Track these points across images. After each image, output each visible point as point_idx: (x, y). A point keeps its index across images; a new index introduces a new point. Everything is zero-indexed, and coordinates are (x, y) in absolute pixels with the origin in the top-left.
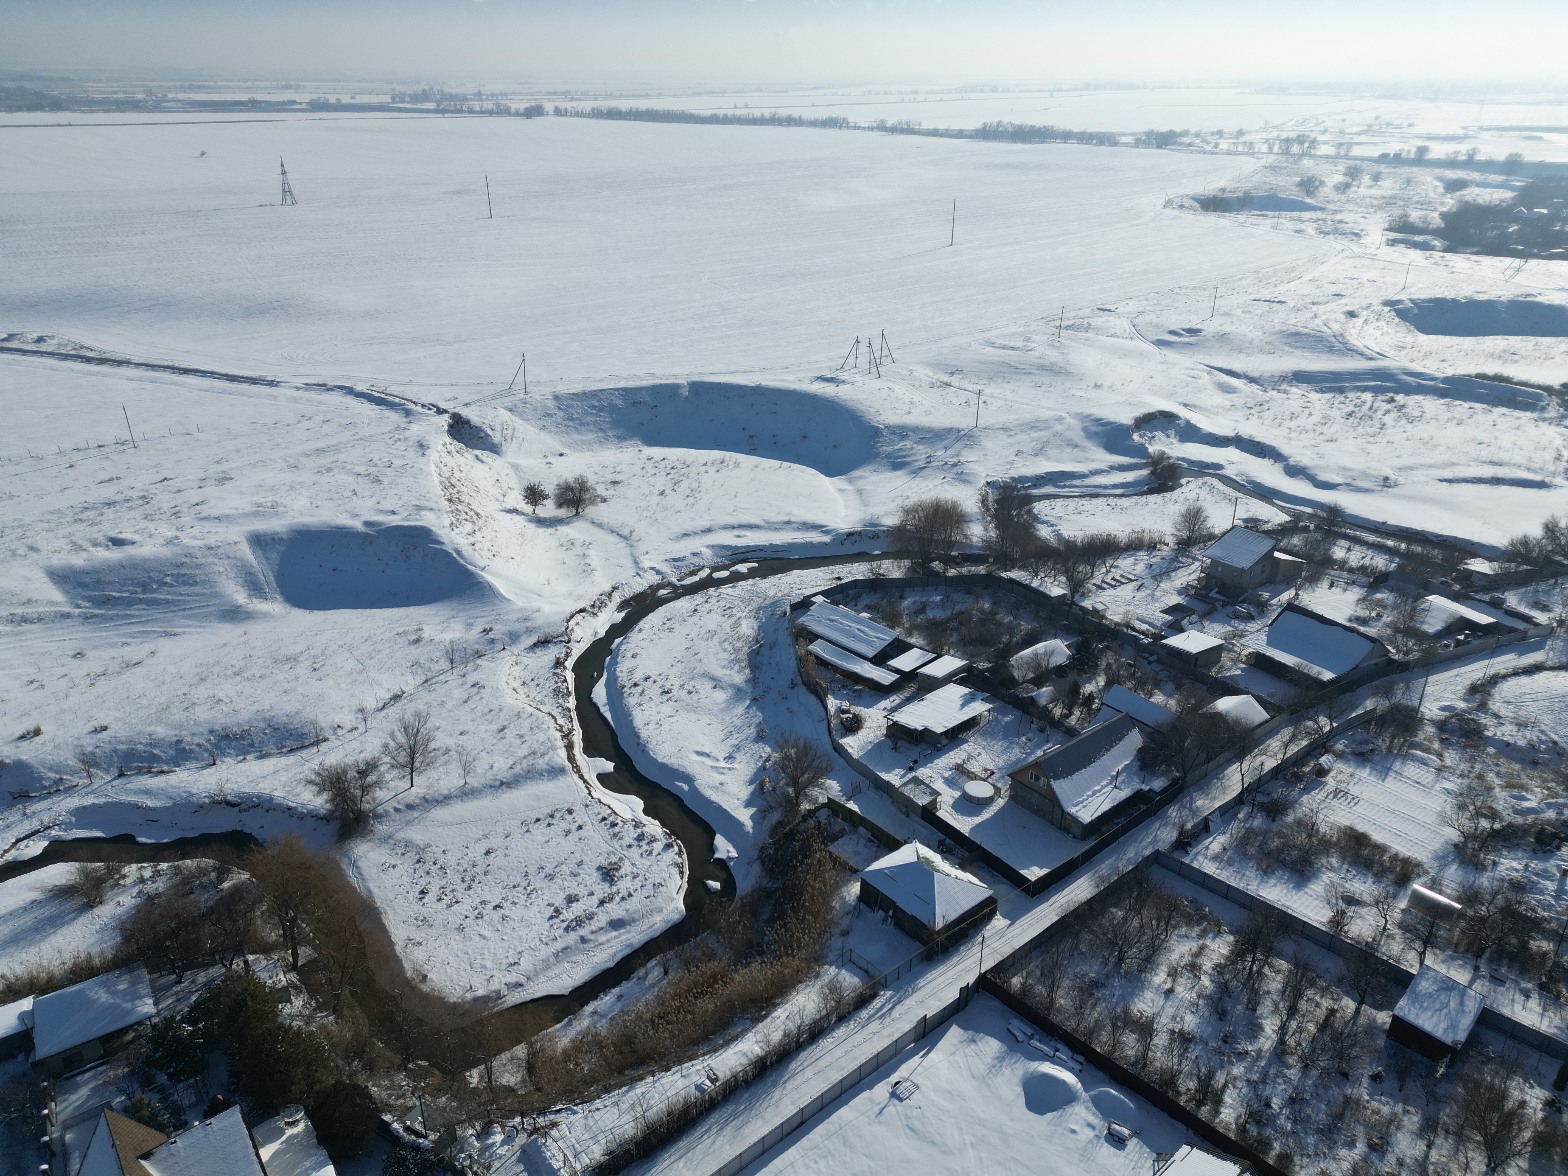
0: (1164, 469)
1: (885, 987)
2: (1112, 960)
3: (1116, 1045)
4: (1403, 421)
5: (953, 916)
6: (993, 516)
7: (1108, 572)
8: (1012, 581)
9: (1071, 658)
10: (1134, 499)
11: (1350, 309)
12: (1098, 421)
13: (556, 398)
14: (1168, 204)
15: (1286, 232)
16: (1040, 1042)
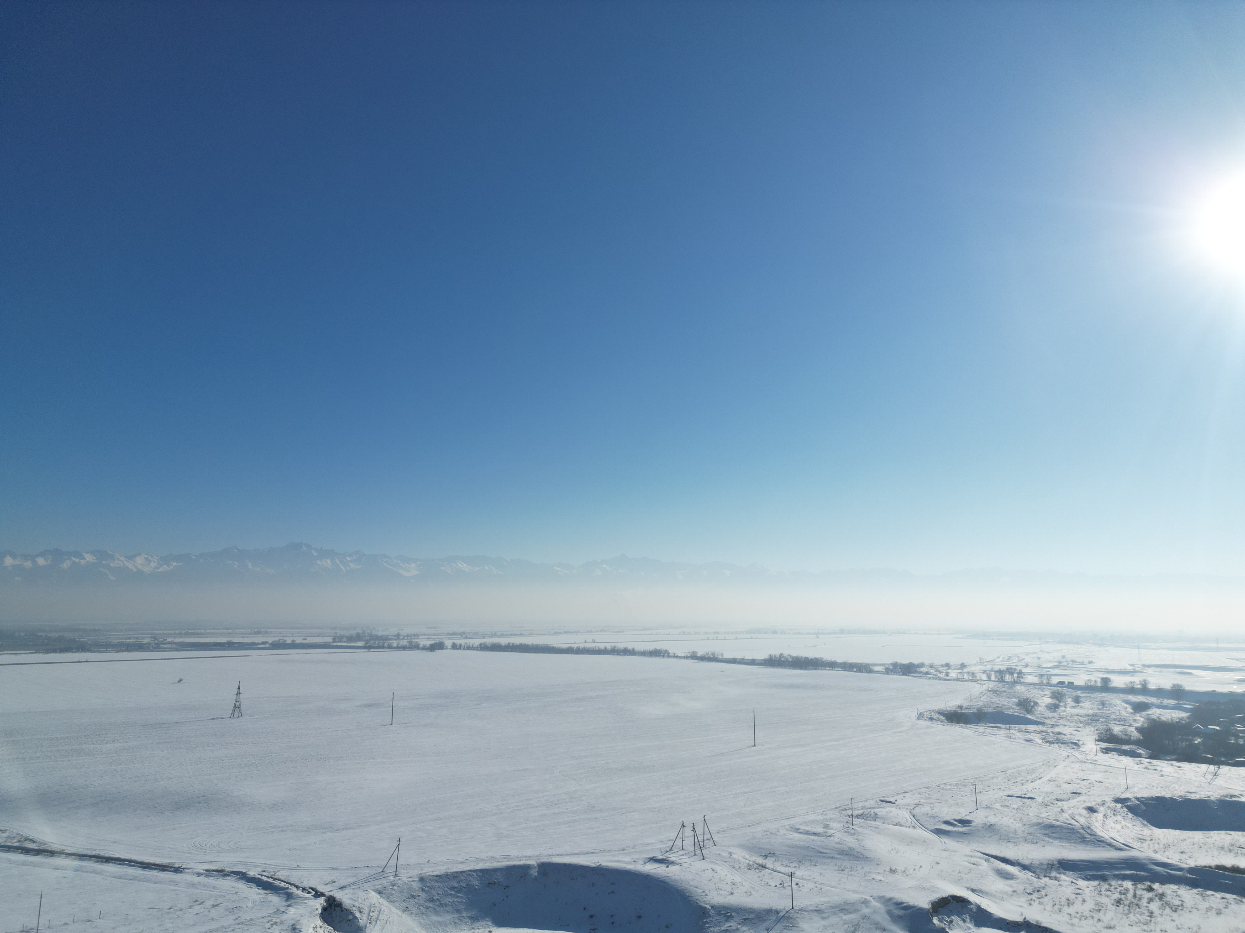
4: (1168, 910)
11: (1089, 805)
12: (899, 905)
13: (422, 879)
14: (920, 716)
15: (1019, 741)
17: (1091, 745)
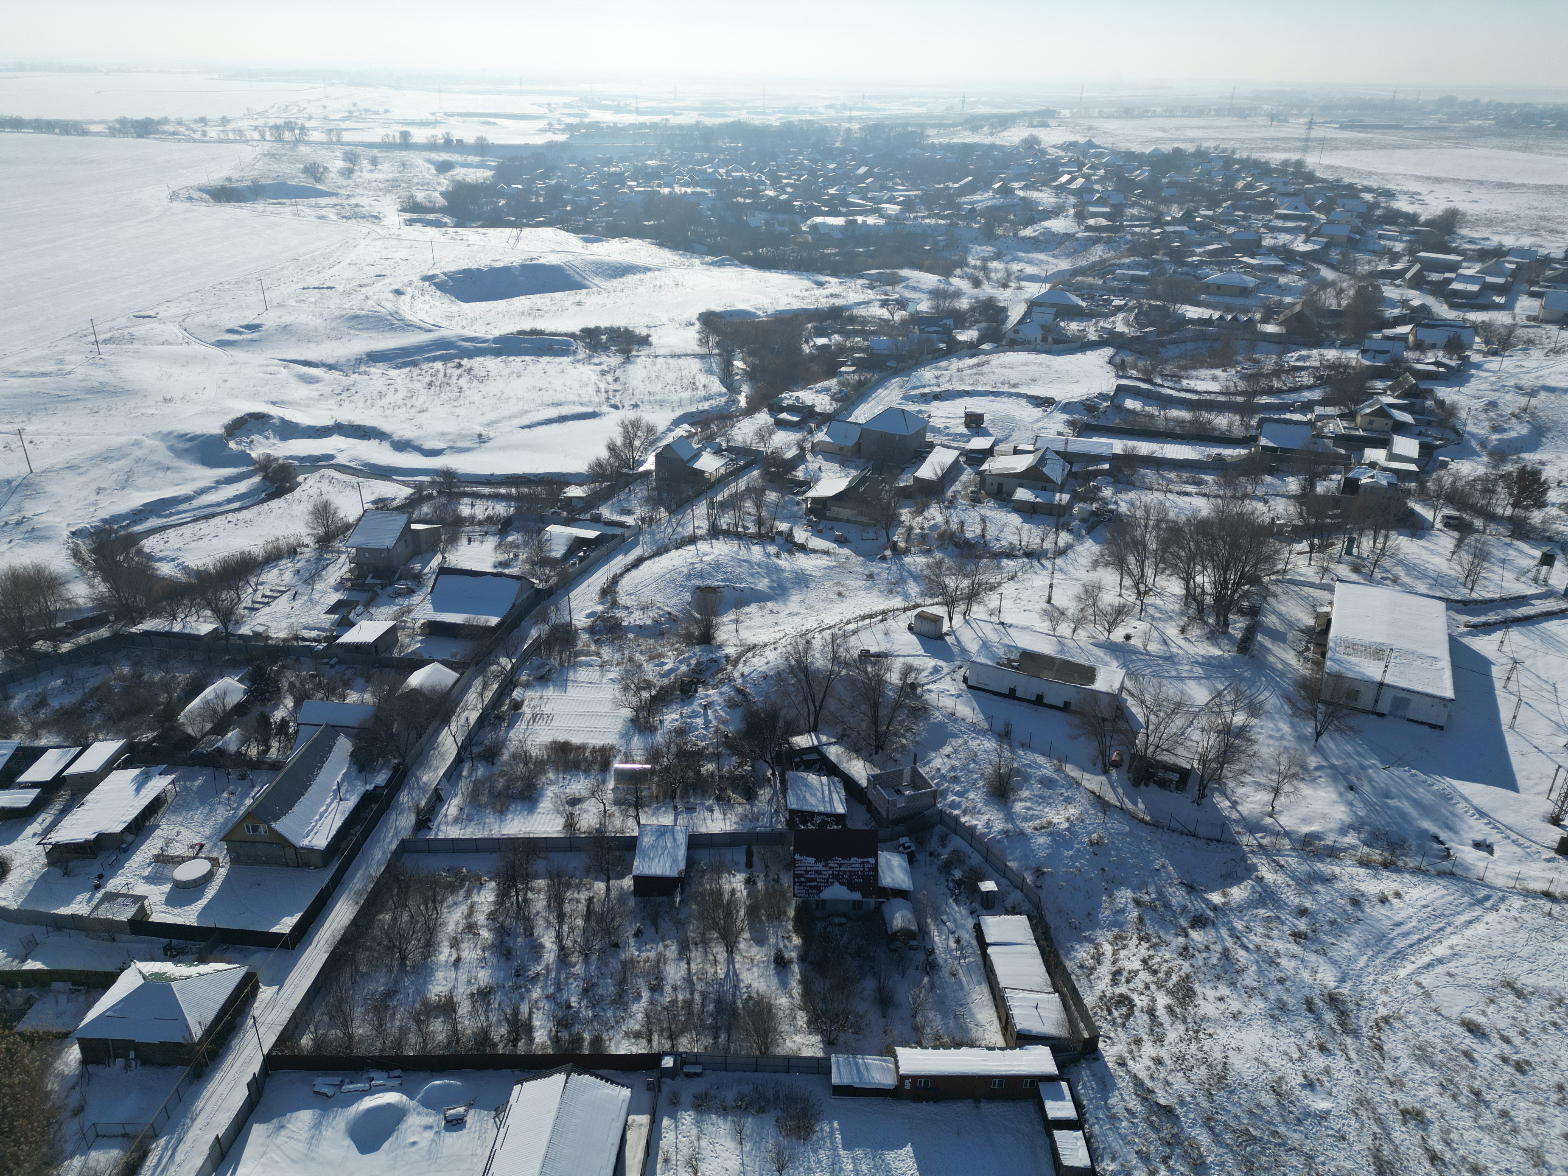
0: (275, 471)
1: (155, 1136)
2: (396, 963)
3: (425, 1038)
5: (210, 1016)
6: (94, 569)
7: (255, 591)
8: (147, 633)
9: (249, 692)
10: (255, 510)
11: (395, 287)
12: (182, 437)
14: (174, 196)
15: (310, 219)
16: (352, 1083)
17: (393, 217)
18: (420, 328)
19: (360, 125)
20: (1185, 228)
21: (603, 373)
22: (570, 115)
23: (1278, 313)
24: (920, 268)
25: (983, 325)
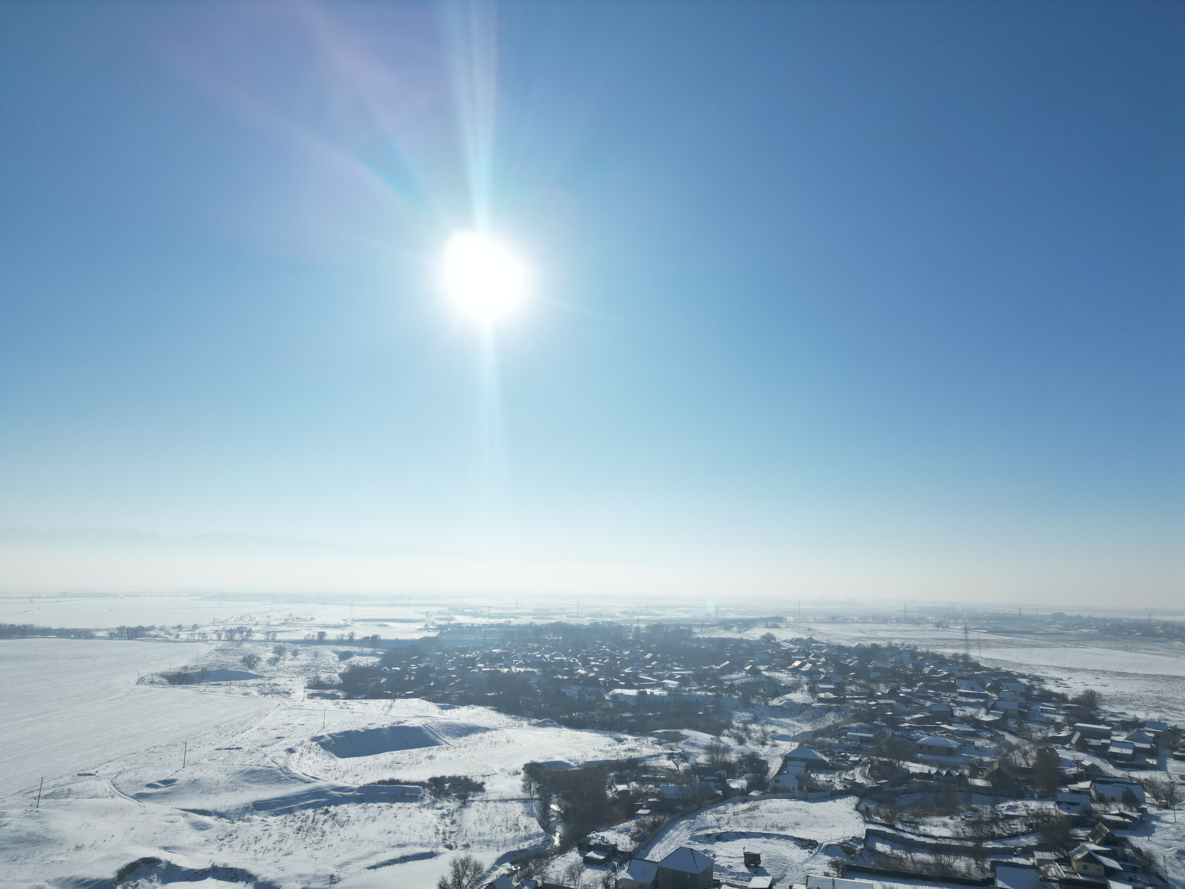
4: (337, 826)
11: (289, 747)
12: (79, 882)
14: (141, 681)
15: (237, 695)
17: (300, 691)
18: (302, 780)
19: (291, 629)
20: (893, 702)
21: (443, 816)
22: (441, 619)
23: (982, 770)
24: (696, 728)
25: (750, 775)
